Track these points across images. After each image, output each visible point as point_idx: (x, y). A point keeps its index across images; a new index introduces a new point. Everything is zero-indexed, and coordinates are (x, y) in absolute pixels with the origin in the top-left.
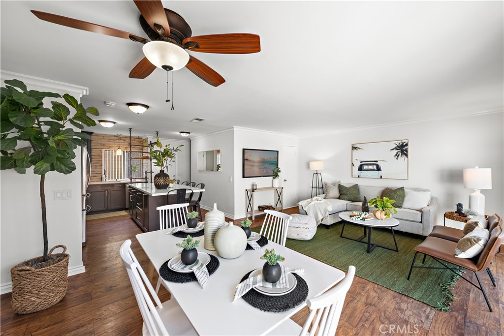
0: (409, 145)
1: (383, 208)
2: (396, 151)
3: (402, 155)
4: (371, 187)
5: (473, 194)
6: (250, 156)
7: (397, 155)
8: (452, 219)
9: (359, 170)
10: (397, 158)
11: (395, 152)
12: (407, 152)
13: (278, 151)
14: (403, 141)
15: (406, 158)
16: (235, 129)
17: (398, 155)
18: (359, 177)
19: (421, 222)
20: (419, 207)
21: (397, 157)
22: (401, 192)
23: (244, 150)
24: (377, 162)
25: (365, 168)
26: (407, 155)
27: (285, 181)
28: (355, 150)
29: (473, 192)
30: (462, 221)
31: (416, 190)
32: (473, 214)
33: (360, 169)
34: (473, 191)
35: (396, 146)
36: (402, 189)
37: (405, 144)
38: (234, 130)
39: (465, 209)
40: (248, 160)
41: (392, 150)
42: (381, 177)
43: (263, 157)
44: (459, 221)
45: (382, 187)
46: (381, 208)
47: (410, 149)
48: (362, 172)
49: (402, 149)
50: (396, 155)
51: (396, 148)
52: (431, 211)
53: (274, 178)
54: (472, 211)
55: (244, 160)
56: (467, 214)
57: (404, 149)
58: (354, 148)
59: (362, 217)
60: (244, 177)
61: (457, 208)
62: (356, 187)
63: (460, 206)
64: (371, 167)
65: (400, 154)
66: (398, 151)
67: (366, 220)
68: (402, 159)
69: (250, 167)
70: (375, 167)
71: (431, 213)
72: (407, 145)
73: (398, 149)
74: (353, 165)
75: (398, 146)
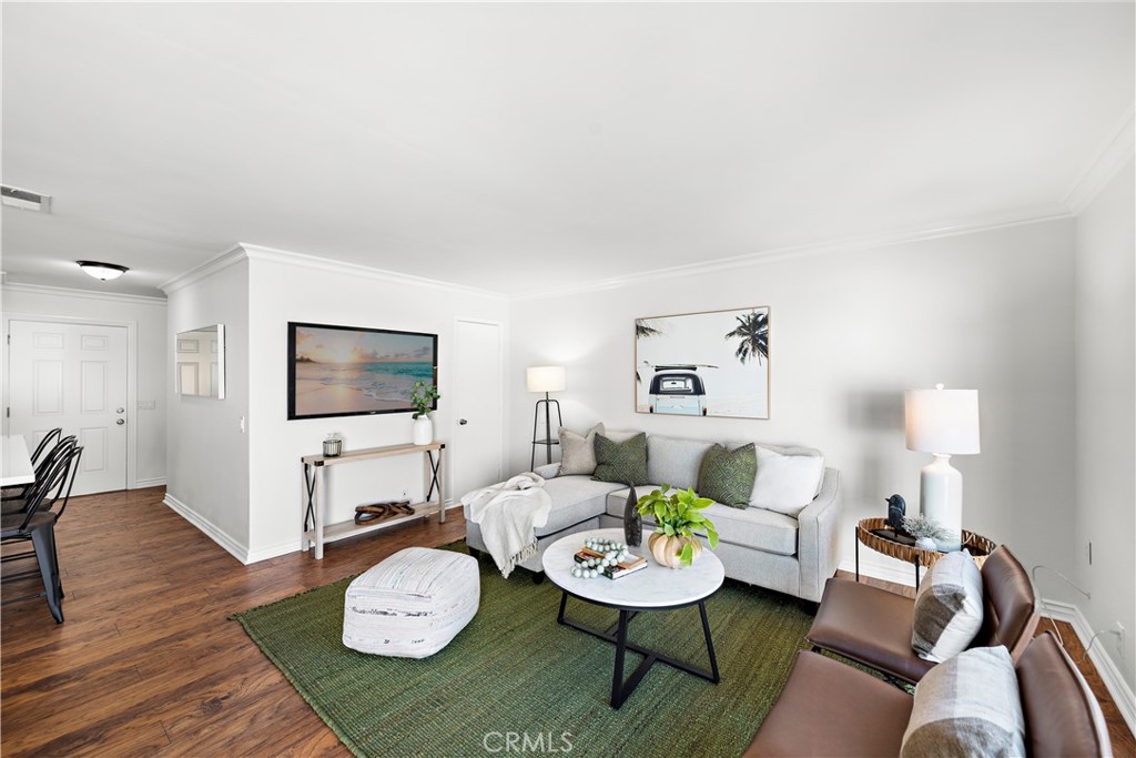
0: (772, 321)
1: (675, 527)
2: (741, 339)
3: (753, 350)
4: (678, 439)
5: (931, 469)
6: (319, 346)
7: (742, 351)
8: (877, 549)
9: (651, 392)
10: (742, 359)
11: (738, 340)
12: (766, 340)
13: (435, 337)
14: (756, 311)
15: (764, 359)
16: (249, 253)
17: (746, 351)
18: (651, 410)
19: (796, 556)
20: (790, 506)
21: (741, 355)
22: (745, 457)
23: (292, 327)
24: (694, 369)
25: (667, 385)
26: (765, 350)
27: (463, 423)
28: (642, 336)
29: (931, 463)
30: (906, 558)
31: (789, 450)
32: (934, 535)
33: (655, 389)
34: (933, 459)
35: (740, 324)
36: (749, 448)
37: (760, 319)
38: (247, 258)
39: (911, 514)
40: (308, 361)
41: (731, 335)
42: (705, 412)
43: (370, 351)
44: (897, 556)
45: (704, 441)
46: (668, 529)
47: (774, 332)
48: (659, 396)
49: (755, 334)
50: (740, 350)
51: (739, 332)
52: (820, 519)
53: (415, 417)
54: (929, 523)
55: (292, 361)
56: (919, 534)
57: (758, 332)
58: (640, 330)
59: (606, 563)
60: (292, 415)
61: (890, 510)
62: (640, 442)
63: (896, 502)
64: (680, 385)
65: (751, 347)
66: (745, 338)
67: (615, 575)
68: (754, 360)
69: (317, 384)
70: (690, 384)
71: (822, 529)
72: (765, 321)
73: (744, 334)
74: (639, 378)
75: (744, 326)
